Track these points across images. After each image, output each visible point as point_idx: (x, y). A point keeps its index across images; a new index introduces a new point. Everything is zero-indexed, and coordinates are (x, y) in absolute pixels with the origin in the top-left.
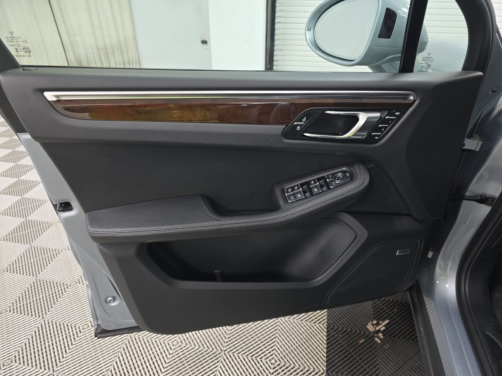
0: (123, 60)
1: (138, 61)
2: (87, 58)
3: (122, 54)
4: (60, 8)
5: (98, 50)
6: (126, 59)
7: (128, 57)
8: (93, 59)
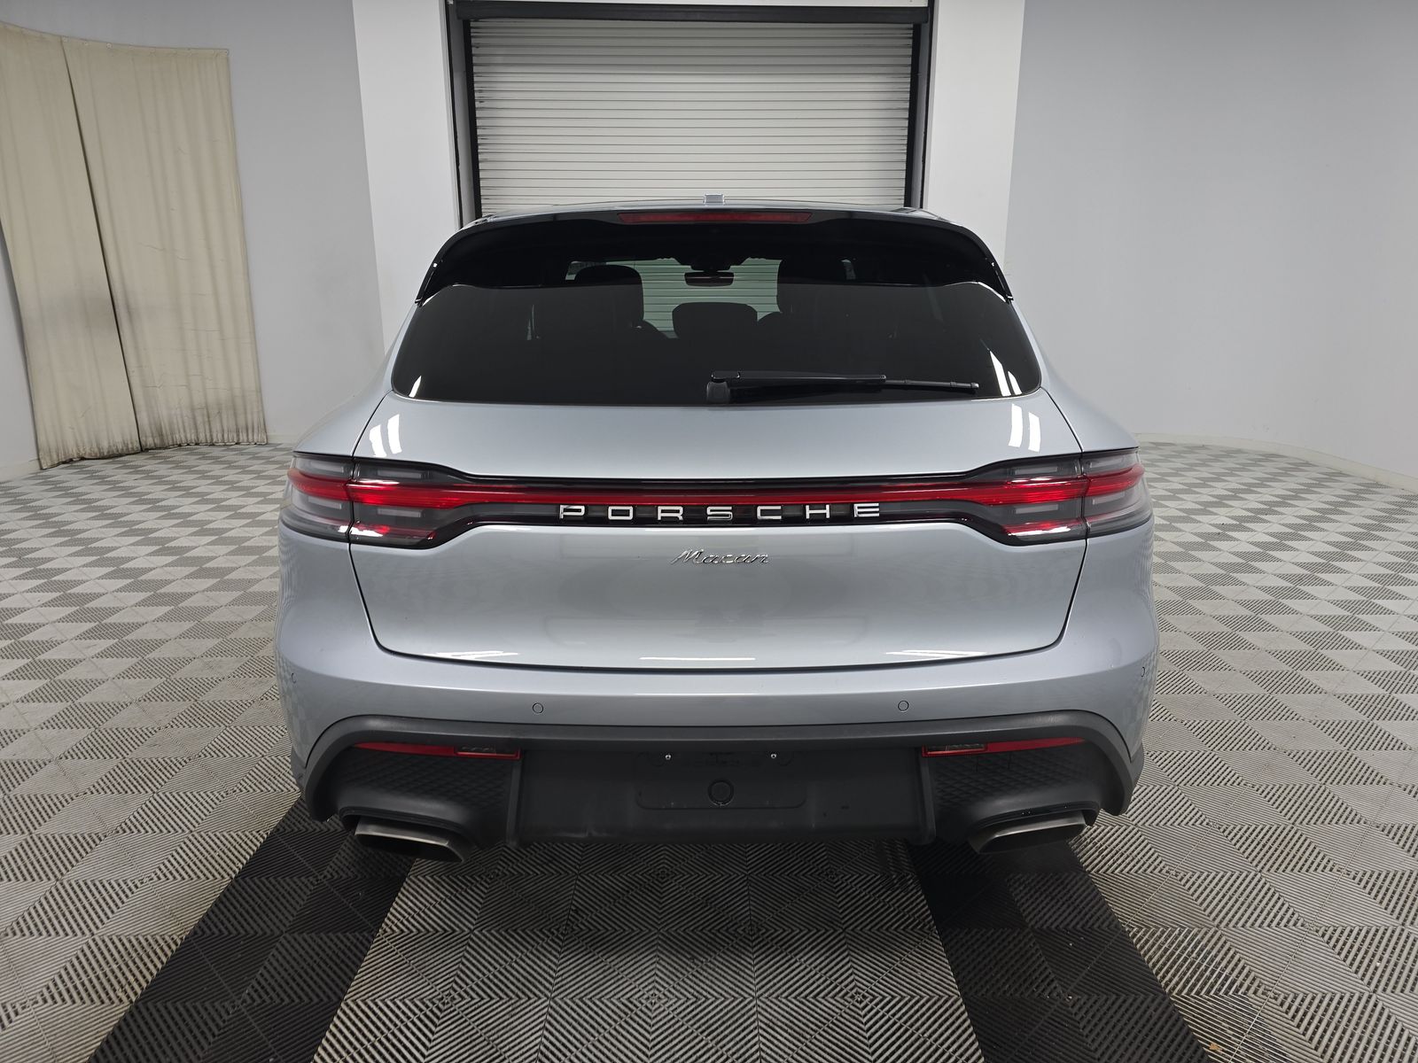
0: (237, 425)
1: (262, 426)
2: (171, 424)
3: (235, 415)
4: (136, 348)
5: (193, 410)
6: (242, 423)
7: (246, 418)
8: (181, 425)
